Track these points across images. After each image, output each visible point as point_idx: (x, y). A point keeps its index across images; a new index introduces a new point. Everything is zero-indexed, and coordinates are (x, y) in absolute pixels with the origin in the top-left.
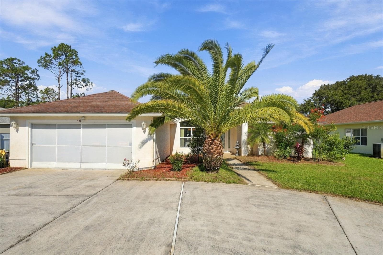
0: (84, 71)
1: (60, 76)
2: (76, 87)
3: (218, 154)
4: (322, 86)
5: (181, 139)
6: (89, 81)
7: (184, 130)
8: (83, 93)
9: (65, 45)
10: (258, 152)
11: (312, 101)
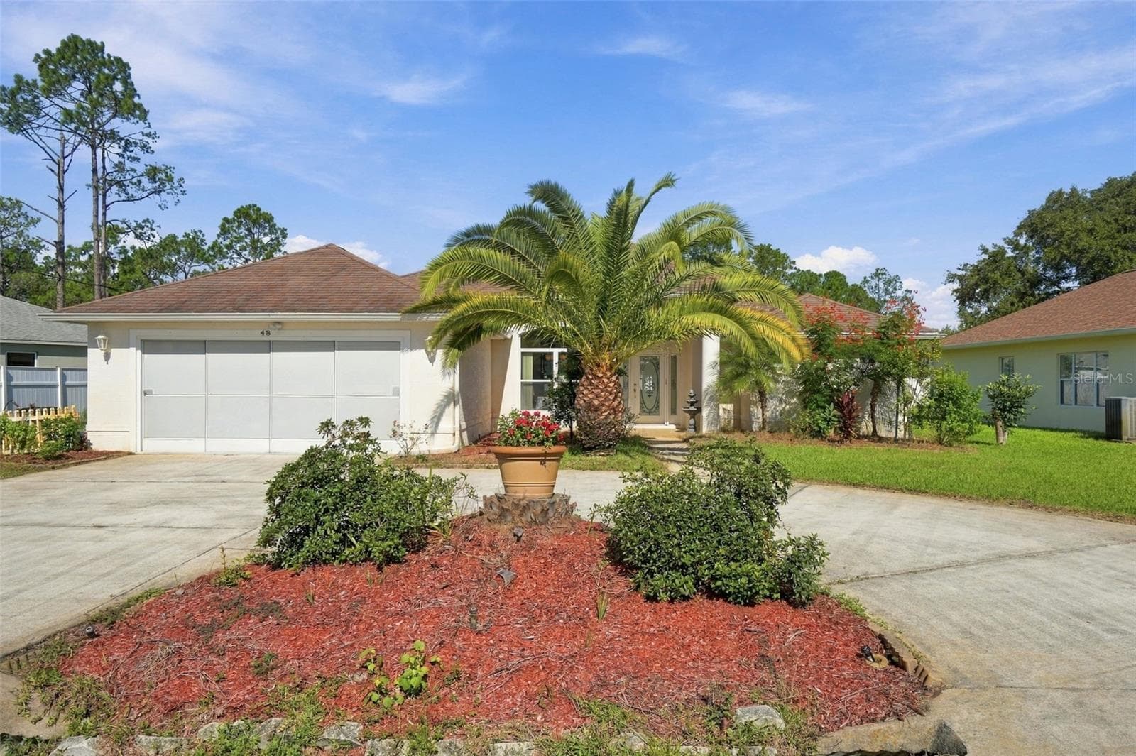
0: (148, 135)
1: (64, 158)
2: (119, 199)
3: (610, 410)
4: (1054, 196)
5: (523, 384)
6: (173, 175)
7: (532, 358)
8: (145, 219)
9: (82, 40)
10: (752, 422)
11: (1010, 253)
